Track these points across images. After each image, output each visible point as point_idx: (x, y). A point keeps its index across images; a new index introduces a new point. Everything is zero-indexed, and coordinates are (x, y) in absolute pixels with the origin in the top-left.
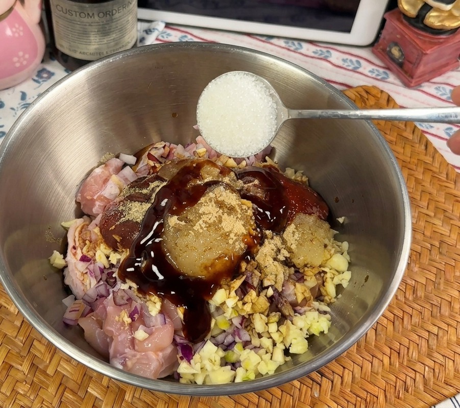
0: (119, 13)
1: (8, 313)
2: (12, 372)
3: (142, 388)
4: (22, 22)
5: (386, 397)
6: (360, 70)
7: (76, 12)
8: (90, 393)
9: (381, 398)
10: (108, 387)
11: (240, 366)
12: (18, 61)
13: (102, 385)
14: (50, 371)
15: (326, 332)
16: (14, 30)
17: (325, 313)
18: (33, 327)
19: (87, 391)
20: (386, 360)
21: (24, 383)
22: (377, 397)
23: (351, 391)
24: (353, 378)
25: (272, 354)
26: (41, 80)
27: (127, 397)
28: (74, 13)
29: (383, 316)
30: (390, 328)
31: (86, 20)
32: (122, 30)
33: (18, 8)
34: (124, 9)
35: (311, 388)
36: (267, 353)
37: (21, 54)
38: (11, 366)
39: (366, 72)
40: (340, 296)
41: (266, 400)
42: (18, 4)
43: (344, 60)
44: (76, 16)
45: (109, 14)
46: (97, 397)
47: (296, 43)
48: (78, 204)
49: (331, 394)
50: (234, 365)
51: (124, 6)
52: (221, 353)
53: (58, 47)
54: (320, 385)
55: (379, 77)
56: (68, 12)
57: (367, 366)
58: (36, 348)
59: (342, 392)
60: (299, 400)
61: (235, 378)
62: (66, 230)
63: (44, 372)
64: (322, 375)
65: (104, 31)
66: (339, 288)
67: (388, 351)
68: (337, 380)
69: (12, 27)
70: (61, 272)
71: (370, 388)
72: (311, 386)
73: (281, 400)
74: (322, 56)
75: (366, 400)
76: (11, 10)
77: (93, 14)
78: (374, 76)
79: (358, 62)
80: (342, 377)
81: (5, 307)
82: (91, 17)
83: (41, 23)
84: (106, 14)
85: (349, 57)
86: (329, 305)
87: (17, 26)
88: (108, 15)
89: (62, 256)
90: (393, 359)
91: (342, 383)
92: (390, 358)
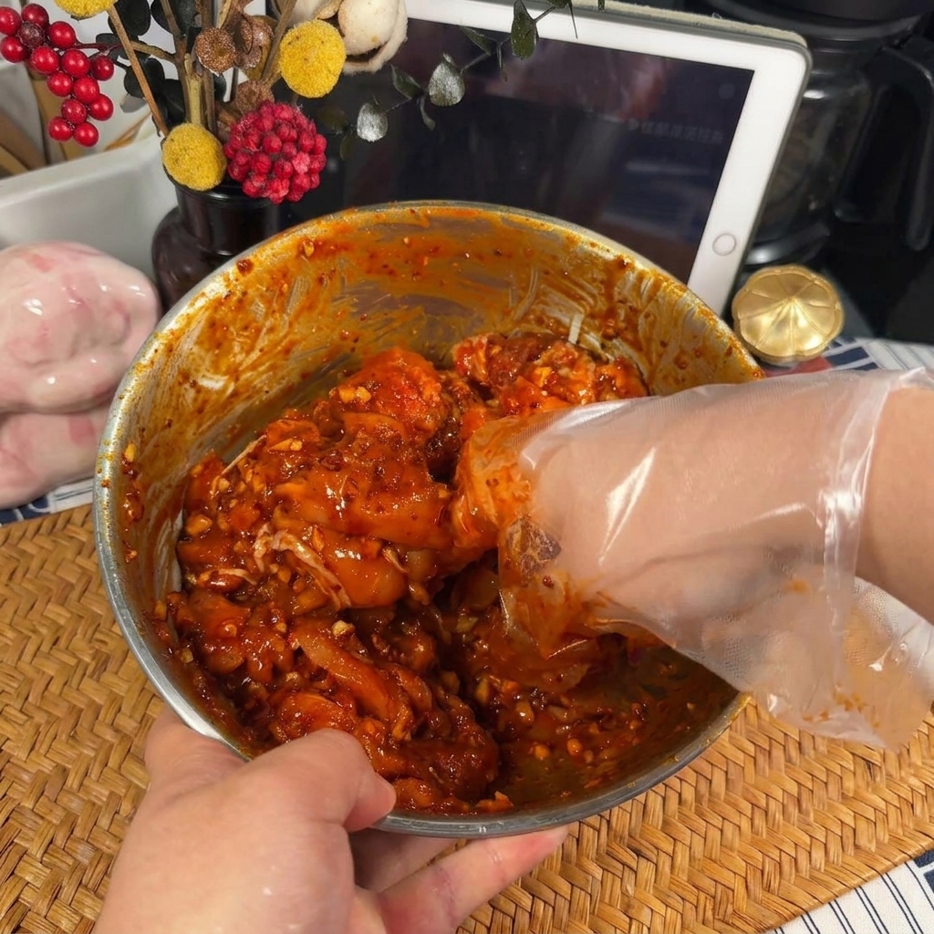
5: (748, 889)
20: (745, 825)
24: (692, 858)
35: (621, 878)
57: (714, 835)
60: (602, 901)
68: (665, 862)
73: (570, 902)
75: (714, 898)
80: (671, 857)
90: (757, 821)
91: (672, 867)
92: (752, 819)
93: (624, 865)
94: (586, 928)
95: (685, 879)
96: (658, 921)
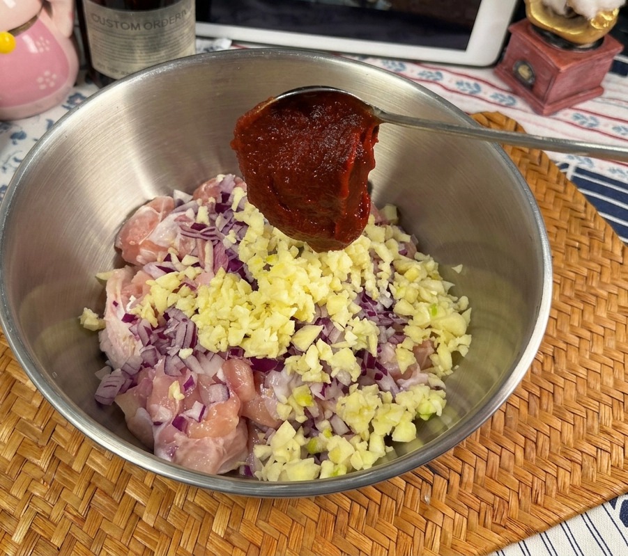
0: (171, 23)
1: (24, 390)
2: (27, 468)
3: (198, 487)
4: (48, 35)
5: (519, 501)
6: (481, 94)
7: (116, 22)
8: (129, 496)
9: (514, 503)
10: (152, 488)
11: (327, 458)
12: (44, 82)
13: (146, 486)
14: (77, 467)
15: (439, 413)
16: (39, 44)
17: (438, 388)
18: (56, 410)
19: (124, 493)
20: (520, 454)
21: (42, 482)
22: (508, 503)
23: (472, 493)
24: (476, 476)
25: (368, 442)
26: (72, 107)
27: (177, 501)
28: (114, 23)
29: (514, 393)
30: (524, 409)
31: (132, 32)
32: (176, 46)
33: (44, 17)
34: (178, 19)
35: (420, 490)
36: (362, 440)
37: (47, 73)
38: (25, 461)
39: (488, 97)
40: (457, 367)
41: (360, 505)
42: (44, 13)
43: (459, 83)
44: (117, 27)
45: (157, 24)
46: (137, 501)
47: (397, 63)
48: (118, 250)
49: (446, 497)
50: (319, 457)
51: (178, 16)
52: (301, 440)
53: (96, 66)
54: (432, 486)
55: (504, 103)
56: (106, 22)
57: (494, 459)
58: (59, 436)
59: (460, 495)
60: (404, 506)
61: (320, 474)
62: (103, 283)
63: (69, 467)
64: (435, 472)
65: (154, 45)
66: (456, 356)
67: (521, 440)
68: (455, 479)
69: (35, 38)
70: (95, 334)
71: (499, 489)
72: (420, 487)
73: (380, 506)
74: (431, 79)
75: (493, 506)
76: (35, 19)
77: (138, 25)
78: (497, 101)
79: (477, 86)
80: (460, 475)
81: (20, 382)
82: (136, 29)
83: (73, 37)
84: (155, 25)
85: (465, 80)
86: (443, 379)
87: (41, 38)
88: (157, 26)
89: (96, 315)
90: (528, 450)
91: (461, 482)
92: (524, 449)
93: (424, 480)
94: (391, 525)
95: (471, 492)
96: (448, 522)
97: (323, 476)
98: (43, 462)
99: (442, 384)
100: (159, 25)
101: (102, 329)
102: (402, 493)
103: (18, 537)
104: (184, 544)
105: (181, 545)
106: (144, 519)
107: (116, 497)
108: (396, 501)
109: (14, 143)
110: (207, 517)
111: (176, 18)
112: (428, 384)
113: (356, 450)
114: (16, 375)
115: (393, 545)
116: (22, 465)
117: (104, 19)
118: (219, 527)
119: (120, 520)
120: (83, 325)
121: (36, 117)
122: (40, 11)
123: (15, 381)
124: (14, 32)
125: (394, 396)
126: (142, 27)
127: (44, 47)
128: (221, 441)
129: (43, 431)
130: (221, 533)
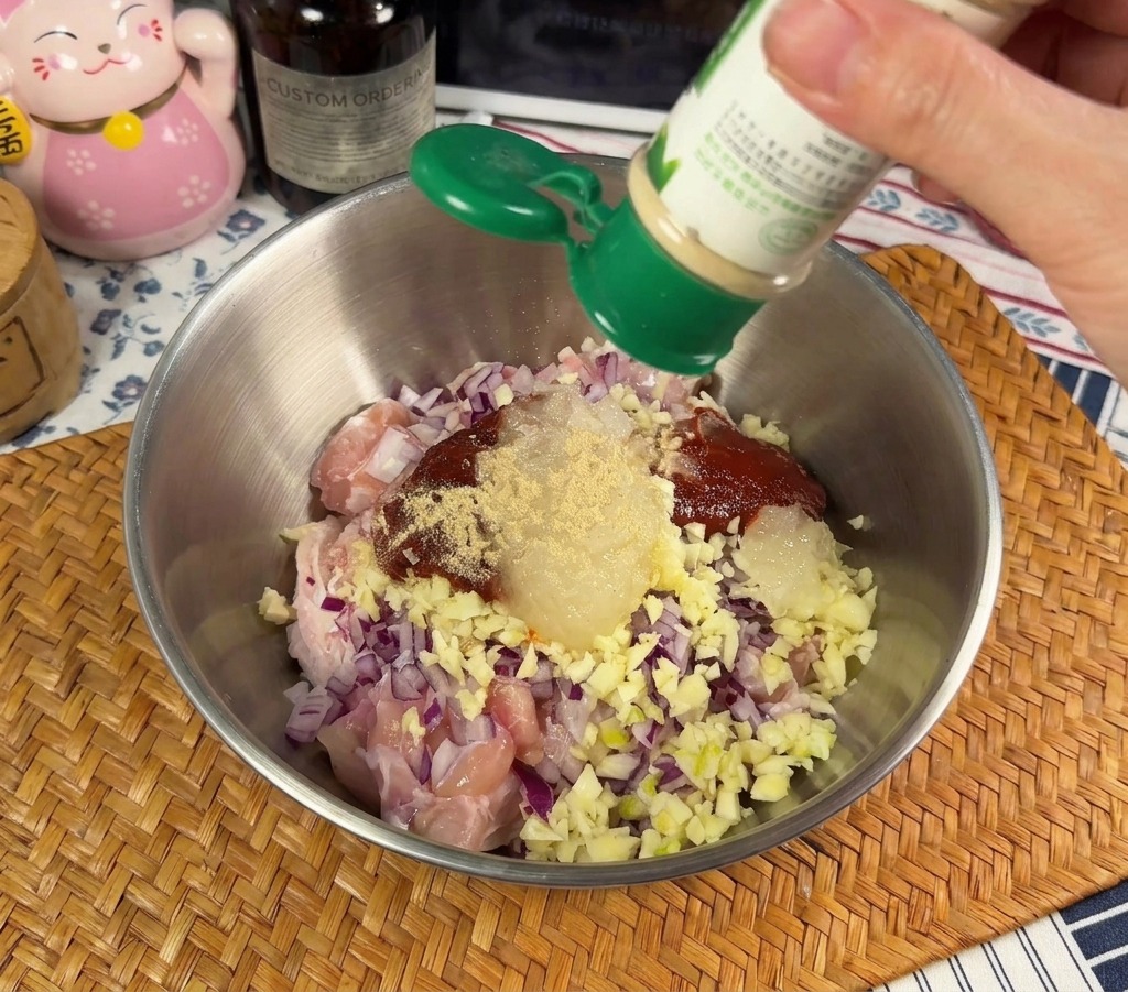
0: (396, 94)
1: (170, 720)
2: (178, 845)
3: (450, 870)
4: (195, 115)
5: (950, 895)
6: (899, 212)
7: (308, 93)
8: (339, 888)
9: (941, 895)
10: (376, 875)
11: (650, 827)
12: (190, 196)
13: (364, 871)
14: (257, 843)
15: (825, 758)
16: (180, 131)
17: (824, 716)
19: (333, 883)
20: (951, 818)
21: (204, 867)
22: (933, 896)
23: (877, 883)
24: (883, 856)
25: (715, 802)
26: (236, 235)
27: (415, 896)
28: (304, 96)
29: (942, 722)
31: (331, 109)
33: (189, 84)
34: (408, 87)
36: (704, 799)
37: (194, 180)
38: (176, 832)
39: (911, 217)
40: (854, 681)
42: (188, 75)
44: (309, 102)
45: (375, 98)
46: (353, 897)
48: (315, 491)
49: (836, 891)
50: (638, 825)
51: (408, 81)
52: (610, 800)
53: (272, 164)
55: (938, 227)
56: (291, 93)
57: (912, 829)
58: (228, 795)
59: (858, 884)
61: (639, 852)
62: (292, 545)
63: (244, 844)
64: (818, 849)
65: (367, 134)
66: (852, 664)
68: (850, 858)
69: (174, 124)
70: (281, 630)
72: (794, 872)
73: (733, 902)
75: (909, 903)
76: (173, 88)
77: (344, 98)
78: (927, 224)
79: (893, 196)
80: (858, 854)
81: (163, 707)
82: (339, 104)
83: (235, 116)
84: (371, 98)
86: (833, 701)
87: (185, 122)
88: (374, 101)
89: (283, 598)
90: (965, 813)
91: (859, 865)
92: (959, 813)
93: (801, 861)
94: (750, 933)
95: (874, 880)
96: (839, 928)
97: (644, 855)
98: (205, 835)
99: (830, 709)
100: (378, 97)
101: (292, 621)
102: (767, 882)
103: (169, 952)
104: (428, 962)
105: (424, 964)
106: (364, 923)
107: (322, 890)
108: (758, 895)
109: (142, 300)
110: (463, 920)
111: (406, 85)
112: (807, 710)
113: (694, 814)
114: (157, 697)
115: (753, 963)
116: (171, 841)
117: (287, 87)
118: (481, 937)
119: (328, 926)
120: (263, 616)
121: (176, 253)
122: (182, 74)
123: (155, 705)
124: (141, 111)
125: (755, 728)
126: (350, 102)
127: (189, 137)
128: (485, 802)
129: (202, 786)
130: (486, 947)
